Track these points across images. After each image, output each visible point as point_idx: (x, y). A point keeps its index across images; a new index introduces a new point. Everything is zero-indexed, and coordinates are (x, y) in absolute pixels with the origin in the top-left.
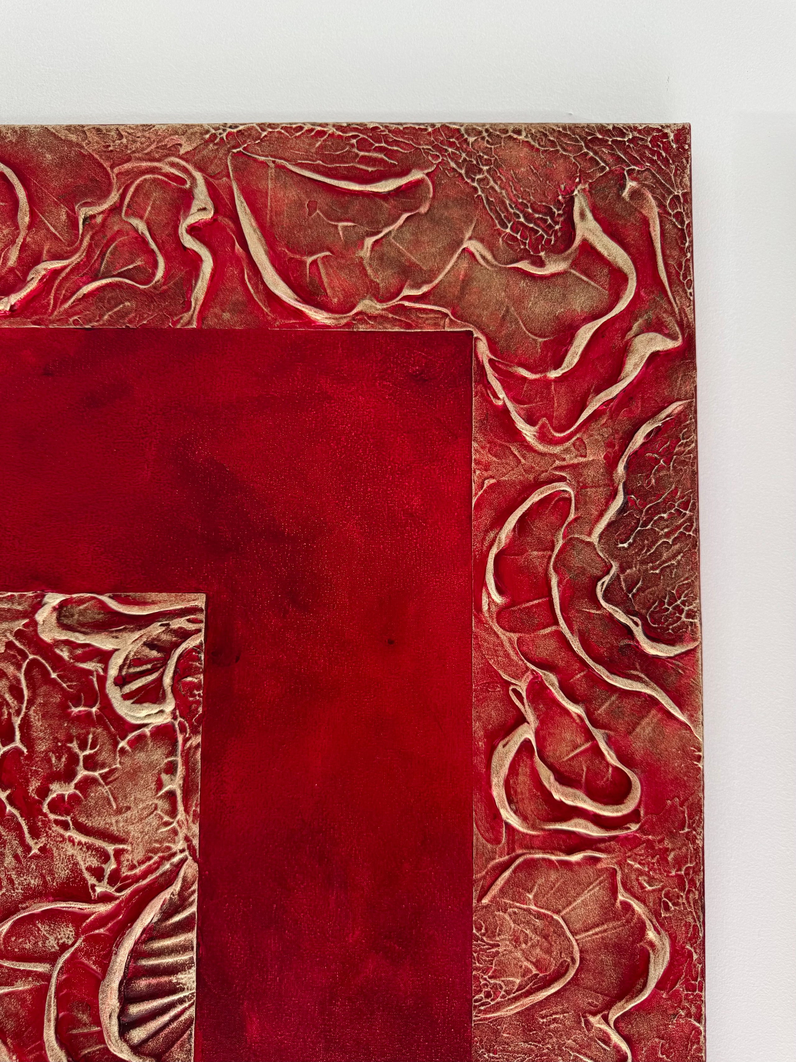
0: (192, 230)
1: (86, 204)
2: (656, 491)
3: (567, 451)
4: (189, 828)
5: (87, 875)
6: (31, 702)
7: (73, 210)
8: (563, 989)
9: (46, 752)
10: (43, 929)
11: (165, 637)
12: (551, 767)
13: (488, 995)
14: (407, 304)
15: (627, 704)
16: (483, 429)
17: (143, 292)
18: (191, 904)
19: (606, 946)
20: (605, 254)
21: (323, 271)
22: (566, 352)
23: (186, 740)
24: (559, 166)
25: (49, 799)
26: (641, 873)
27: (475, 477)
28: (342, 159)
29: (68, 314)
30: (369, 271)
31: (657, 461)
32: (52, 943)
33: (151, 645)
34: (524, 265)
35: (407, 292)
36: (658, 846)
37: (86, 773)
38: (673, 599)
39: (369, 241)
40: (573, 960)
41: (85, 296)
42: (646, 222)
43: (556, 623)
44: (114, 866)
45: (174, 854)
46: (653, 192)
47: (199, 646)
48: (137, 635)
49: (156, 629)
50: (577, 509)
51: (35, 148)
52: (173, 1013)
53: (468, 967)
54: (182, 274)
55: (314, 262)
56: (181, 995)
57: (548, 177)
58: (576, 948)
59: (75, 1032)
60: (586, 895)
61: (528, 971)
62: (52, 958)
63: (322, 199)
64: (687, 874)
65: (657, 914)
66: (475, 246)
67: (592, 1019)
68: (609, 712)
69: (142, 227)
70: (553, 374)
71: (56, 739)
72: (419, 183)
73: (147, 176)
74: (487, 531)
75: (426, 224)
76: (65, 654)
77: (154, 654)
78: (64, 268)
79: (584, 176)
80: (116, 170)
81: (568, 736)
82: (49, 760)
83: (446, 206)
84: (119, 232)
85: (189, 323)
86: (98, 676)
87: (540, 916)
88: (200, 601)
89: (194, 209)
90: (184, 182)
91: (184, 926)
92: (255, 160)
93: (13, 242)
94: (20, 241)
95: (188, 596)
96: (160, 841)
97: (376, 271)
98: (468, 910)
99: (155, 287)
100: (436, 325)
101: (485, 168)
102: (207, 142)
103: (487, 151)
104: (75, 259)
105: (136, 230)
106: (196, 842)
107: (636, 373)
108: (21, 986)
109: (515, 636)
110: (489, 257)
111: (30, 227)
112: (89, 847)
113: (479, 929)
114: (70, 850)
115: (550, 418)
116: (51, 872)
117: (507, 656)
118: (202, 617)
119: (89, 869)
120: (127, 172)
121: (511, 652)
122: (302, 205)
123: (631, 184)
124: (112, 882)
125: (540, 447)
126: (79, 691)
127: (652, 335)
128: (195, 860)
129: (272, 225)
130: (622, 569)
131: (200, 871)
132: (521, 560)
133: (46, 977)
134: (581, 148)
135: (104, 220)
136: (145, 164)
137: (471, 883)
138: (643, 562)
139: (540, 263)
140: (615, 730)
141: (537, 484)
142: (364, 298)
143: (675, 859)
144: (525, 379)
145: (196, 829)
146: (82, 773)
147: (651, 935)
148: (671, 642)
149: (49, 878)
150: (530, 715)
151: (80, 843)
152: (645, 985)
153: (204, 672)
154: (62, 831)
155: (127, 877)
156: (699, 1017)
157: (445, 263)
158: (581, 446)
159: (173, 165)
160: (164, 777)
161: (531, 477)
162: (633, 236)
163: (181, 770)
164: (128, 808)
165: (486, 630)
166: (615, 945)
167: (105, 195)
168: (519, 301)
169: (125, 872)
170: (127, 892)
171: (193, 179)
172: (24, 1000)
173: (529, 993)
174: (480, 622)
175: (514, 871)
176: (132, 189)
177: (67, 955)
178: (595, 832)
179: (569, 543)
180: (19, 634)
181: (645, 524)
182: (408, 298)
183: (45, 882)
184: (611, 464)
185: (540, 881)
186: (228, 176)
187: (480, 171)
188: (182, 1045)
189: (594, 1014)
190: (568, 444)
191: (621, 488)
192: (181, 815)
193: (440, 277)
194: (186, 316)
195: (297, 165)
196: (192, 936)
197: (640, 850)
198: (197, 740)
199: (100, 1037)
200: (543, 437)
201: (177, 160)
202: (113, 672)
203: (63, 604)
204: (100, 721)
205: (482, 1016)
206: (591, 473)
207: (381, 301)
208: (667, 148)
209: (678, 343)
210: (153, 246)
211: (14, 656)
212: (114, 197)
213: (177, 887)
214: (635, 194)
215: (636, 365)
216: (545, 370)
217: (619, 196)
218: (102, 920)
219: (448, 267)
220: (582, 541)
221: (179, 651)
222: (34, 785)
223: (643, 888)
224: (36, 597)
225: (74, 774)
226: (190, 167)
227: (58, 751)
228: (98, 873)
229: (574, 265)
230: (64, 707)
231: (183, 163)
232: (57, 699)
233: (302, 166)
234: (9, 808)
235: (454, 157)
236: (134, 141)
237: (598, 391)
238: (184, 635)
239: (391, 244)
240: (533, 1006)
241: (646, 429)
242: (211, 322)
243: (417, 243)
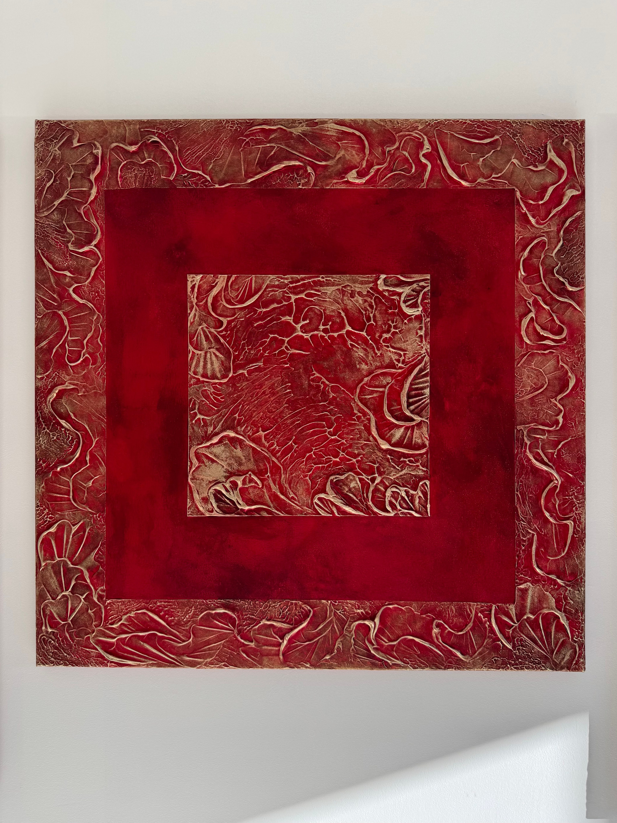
0: (424, 155)
1: (388, 147)
2: (572, 240)
3: (545, 227)
4: (426, 346)
5: (395, 361)
6: (376, 309)
7: (384, 149)
8: (543, 391)
9: (381, 325)
10: (382, 378)
11: (417, 288)
12: (539, 325)
13: (520, 394)
14: (494, 180)
15: (563, 305)
16: (518, 220)
17: (408, 176)
18: (427, 369)
19: (556, 378)
20: (557, 163)
21: (466, 169)
22: (545, 195)
23: (425, 319)
24: (542, 134)
25: (382, 339)
26: (566, 356)
27: (516, 236)
28: (472, 131)
29: (384, 183)
30: (481, 169)
31: (573, 230)
32: (384, 382)
33: (413, 291)
34: (531, 167)
35: (493, 176)
36: (572, 348)
37: (394, 330)
38: (577, 273)
39: (481, 159)
40: (546, 383)
41: (389, 177)
42: (570, 153)
43: (542, 281)
44: (403, 358)
45: (422, 354)
46: (573, 143)
47: (428, 291)
48: (409, 287)
49: (415, 286)
50: (548, 245)
51: (370, 127)
52: (422, 401)
53: (514, 386)
54: (420, 170)
55: (463, 166)
56: (425, 396)
57: (539, 138)
58: (547, 380)
59: (392, 408)
60: (550, 363)
61: (532, 386)
62: (385, 387)
63: (466, 145)
64: (581, 357)
65: (571, 369)
66: (515, 161)
67: (551, 400)
68: (557, 308)
69: (407, 154)
70: (541, 202)
71: (384, 321)
72: (497, 139)
73: (408, 137)
74: (520, 253)
75: (500, 154)
76: (386, 294)
77: (415, 293)
78: (382, 168)
79: (551, 137)
80: (397, 135)
81: (544, 316)
82: (382, 327)
83: (506, 148)
84: (399, 156)
85: (423, 187)
86: (398, 301)
87: (536, 370)
88: (428, 277)
89: (425, 148)
90: (420, 139)
91: (426, 375)
92: (443, 132)
93: (364, 159)
94: (366, 159)
95: (424, 275)
96: (417, 351)
97: (483, 169)
98: (513, 368)
99: (412, 175)
100: (503, 186)
101: (519, 135)
102: (427, 126)
103: (519, 129)
104: (385, 165)
105: (405, 156)
106: (429, 350)
107: (567, 202)
108: (375, 395)
109: (529, 286)
110: (520, 164)
111: (369, 154)
112: (395, 353)
113: (517, 374)
114: (389, 354)
115: (539, 217)
116: (384, 361)
117: (526, 292)
118: (429, 281)
119: (395, 360)
120: (401, 136)
121: (527, 291)
122: (459, 147)
123: (566, 140)
124: (403, 363)
125: (537, 226)
126: (391, 306)
127: (572, 190)
128: (428, 356)
129: (449, 154)
130: (562, 264)
131: (430, 359)
132: (530, 262)
133: (383, 392)
134: (550, 128)
135: (394, 152)
136: (407, 133)
137: (514, 360)
138: (568, 262)
139: (536, 167)
140: (559, 314)
141: (536, 238)
142: (480, 178)
143: (577, 352)
144: (531, 204)
145: (429, 346)
146: (393, 330)
147: (570, 374)
148: (577, 287)
149: (383, 363)
150: (533, 310)
151: (392, 352)
152: (568, 389)
153: (430, 299)
154: (387, 348)
155: (407, 362)
156: (584, 399)
157: (506, 166)
158: (549, 226)
159: (416, 133)
160: (418, 331)
161: (534, 235)
162: (566, 157)
163: (424, 329)
164: (407, 341)
165: (519, 284)
166: (559, 378)
167: (394, 143)
168: (529, 179)
169: (407, 360)
170: (408, 365)
171: (423, 138)
172: (376, 400)
173: (532, 393)
174: (517, 281)
175: (528, 357)
176: (403, 142)
177: (389, 385)
178: (552, 344)
179: (546, 256)
180: (371, 288)
181: (569, 250)
182: (494, 178)
183: (382, 364)
184: (559, 231)
185: (536, 359)
186: (435, 137)
187: (517, 136)
188: (426, 411)
189: (552, 398)
190: (545, 225)
191: (562, 239)
192: (424, 342)
193: (504, 171)
194: (422, 184)
195: (457, 133)
196: (428, 378)
197: (566, 349)
198: (428, 319)
199: (401, 409)
200: (537, 222)
201: (418, 132)
202: (402, 299)
203: (385, 278)
204: (398, 315)
205: (518, 400)
206: (552, 234)
207: (485, 179)
208: (578, 128)
209: (580, 193)
210: (411, 161)
211: (370, 295)
212: (397, 144)
213: (423, 363)
214: (567, 143)
215: (567, 199)
216: (538, 201)
217: (562, 144)
218: (400, 374)
219: (507, 168)
220: (550, 256)
221: (423, 292)
222: (377, 335)
223: (567, 361)
224: (376, 276)
225: (390, 331)
226: (422, 134)
227: (385, 324)
228: (398, 361)
229: (547, 167)
230: (386, 310)
231: (420, 133)
232: (384, 308)
233: (459, 134)
234: (370, 342)
235: (508, 131)
236: (403, 125)
237: (555, 208)
238: (424, 287)
239: (488, 160)
240: (533, 397)
241: (570, 220)
242: (430, 186)
243: (496, 160)
